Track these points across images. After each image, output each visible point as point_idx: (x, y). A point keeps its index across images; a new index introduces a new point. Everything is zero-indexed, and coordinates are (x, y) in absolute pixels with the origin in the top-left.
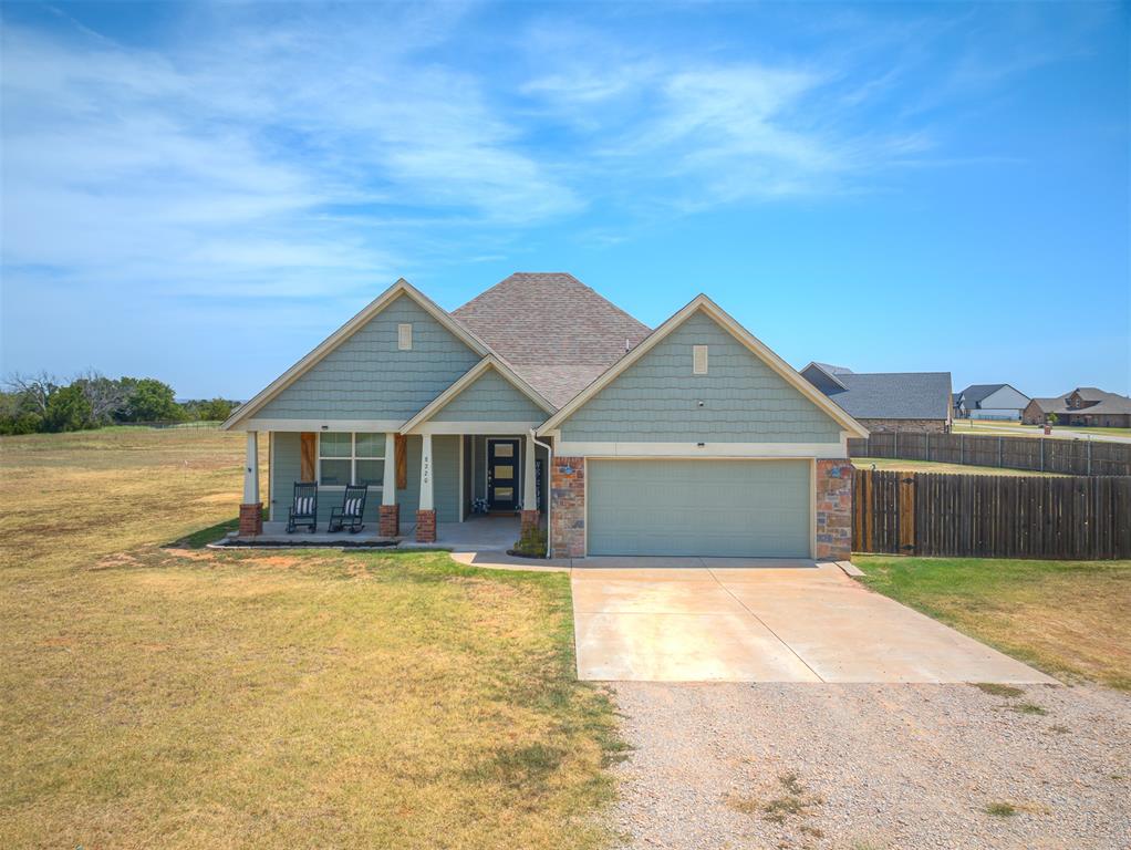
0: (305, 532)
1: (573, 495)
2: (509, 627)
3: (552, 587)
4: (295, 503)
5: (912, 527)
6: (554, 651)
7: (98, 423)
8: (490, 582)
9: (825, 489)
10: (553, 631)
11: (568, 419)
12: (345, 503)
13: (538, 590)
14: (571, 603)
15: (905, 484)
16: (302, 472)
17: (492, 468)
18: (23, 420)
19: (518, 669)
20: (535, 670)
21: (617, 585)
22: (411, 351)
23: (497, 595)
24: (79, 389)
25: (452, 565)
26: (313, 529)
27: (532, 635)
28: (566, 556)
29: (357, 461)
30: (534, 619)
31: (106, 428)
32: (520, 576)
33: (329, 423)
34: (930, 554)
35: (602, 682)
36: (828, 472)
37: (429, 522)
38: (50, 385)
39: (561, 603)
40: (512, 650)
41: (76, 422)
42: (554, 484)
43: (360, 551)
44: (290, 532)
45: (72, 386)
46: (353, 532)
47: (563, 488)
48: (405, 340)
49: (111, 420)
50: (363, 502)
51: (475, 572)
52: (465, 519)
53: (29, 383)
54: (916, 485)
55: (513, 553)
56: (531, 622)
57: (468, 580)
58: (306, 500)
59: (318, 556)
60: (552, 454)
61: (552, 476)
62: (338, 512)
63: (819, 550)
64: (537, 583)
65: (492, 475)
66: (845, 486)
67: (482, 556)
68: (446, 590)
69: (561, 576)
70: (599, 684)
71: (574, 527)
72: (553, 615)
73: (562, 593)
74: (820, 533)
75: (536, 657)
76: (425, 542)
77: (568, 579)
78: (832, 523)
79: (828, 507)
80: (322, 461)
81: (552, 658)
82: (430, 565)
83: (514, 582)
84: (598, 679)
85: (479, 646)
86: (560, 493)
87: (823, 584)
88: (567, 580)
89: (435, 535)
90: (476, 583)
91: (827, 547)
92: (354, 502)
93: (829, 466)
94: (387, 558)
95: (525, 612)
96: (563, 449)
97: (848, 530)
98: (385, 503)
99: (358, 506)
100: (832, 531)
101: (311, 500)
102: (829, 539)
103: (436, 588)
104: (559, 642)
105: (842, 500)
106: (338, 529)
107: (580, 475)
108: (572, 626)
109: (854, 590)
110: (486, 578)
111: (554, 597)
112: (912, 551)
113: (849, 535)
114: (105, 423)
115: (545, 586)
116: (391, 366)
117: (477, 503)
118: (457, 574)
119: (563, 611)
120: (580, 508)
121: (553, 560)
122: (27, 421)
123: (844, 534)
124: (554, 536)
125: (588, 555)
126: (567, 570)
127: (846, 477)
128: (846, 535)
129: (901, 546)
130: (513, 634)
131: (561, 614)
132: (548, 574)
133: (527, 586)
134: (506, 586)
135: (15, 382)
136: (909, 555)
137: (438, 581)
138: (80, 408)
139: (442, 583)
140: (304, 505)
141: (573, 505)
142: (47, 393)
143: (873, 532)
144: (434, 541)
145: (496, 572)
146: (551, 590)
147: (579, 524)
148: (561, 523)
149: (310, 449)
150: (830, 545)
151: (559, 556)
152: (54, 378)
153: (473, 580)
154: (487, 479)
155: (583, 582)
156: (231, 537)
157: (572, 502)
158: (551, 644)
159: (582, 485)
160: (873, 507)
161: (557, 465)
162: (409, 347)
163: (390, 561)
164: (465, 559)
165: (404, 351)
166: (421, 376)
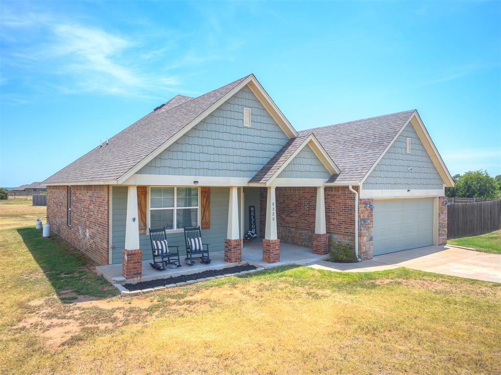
1: (369, 222)
9: (441, 211)
12: (188, 241)
22: (250, 128)
33: (198, 179)
36: (442, 203)
37: (277, 248)
47: (366, 218)
48: (247, 120)
61: (361, 210)
66: (445, 210)
71: (370, 241)
74: (440, 232)
76: (275, 262)
78: (443, 227)
79: (442, 220)
80: (152, 211)
86: (364, 221)
91: (441, 239)
96: (364, 194)
99: (201, 243)
100: (443, 231)
101: (166, 242)
105: (445, 216)
116: (239, 137)
121: (363, 262)
123: (446, 232)
149: (143, 202)
157: (369, 226)
159: (372, 216)
162: (249, 125)
165: (247, 127)
166: (256, 147)
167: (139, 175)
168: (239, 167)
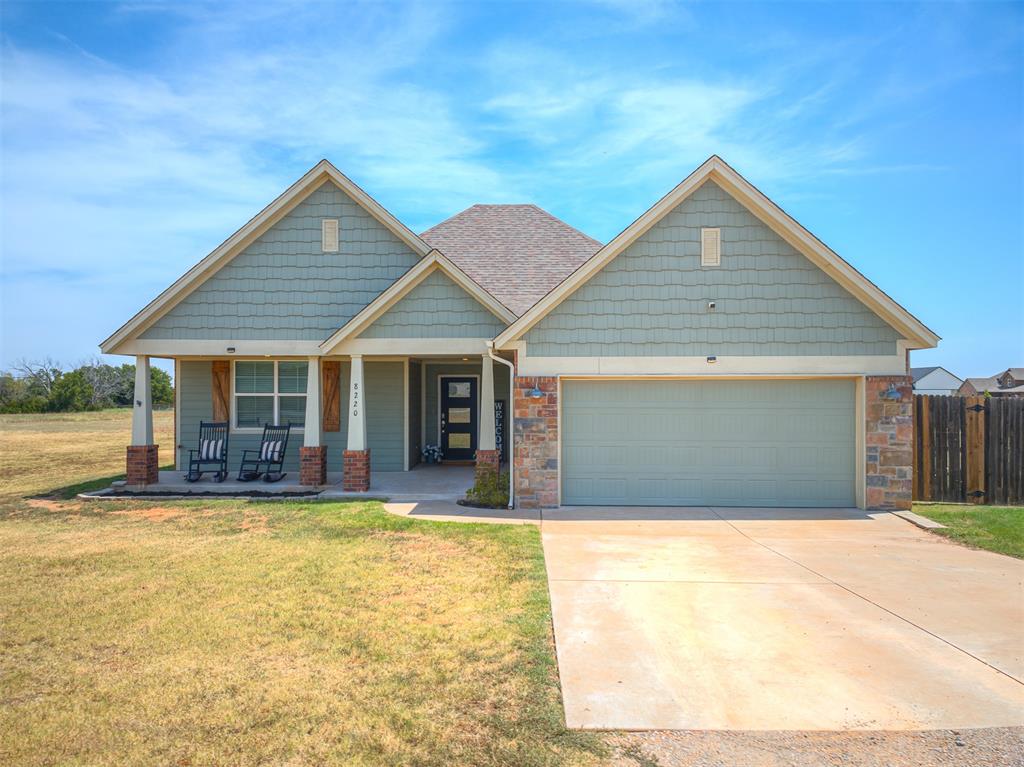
0: (210, 481)
1: (542, 426)
2: (441, 606)
3: (516, 543)
4: (200, 446)
5: (982, 468)
6: (517, 653)
7: (100, 405)
8: (427, 537)
9: (877, 415)
10: (515, 611)
11: (536, 327)
12: (263, 444)
13: (495, 548)
14: (543, 566)
15: (974, 412)
16: (214, 411)
17: (445, 411)
18: (30, 402)
19: (441, 697)
20: (476, 702)
21: (607, 541)
22: (338, 254)
23: (435, 554)
24: (81, 374)
25: (382, 517)
26: (221, 477)
27: (477, 620)
28: (534, 506)
29: (281, 398)
30: (485, 590)
31: (108, 410)
32: (471, 530)
33: (235, 344)
34: (1005, 502)
35: (619, 732)
36: (882, 394)
37: (360, 465)
38: (55, 371)
39: (527, 565)
40: (439, 650)
41: (79, 404)
42: (517, 411)
43: (267, 502)
44: (192, 481)
45: (75, 371)
46: (268, 480)
47: (530, 417)
48: (330, 241)
49: (112, 403)
50: (284, 446)
51: (410, 525)
52: (411, 468)
53: (36, 369)
54: (987, 413)
55: (465, 504)
56: (480, 596)
57: (399, 534)
58: (213, 443)
59: (213, 507)
60: (515, 374)
61: (516, 401)
62: (253, 457)
63: (870, 496)
64: (493, 538)
65: (446, 419)
66: (904, 412)
67: (424, 507)
68: (362, 547)
69: (527, 529)
70: (614, 740)
71: (545, 467)
72: (515, 586)
73: (529, 552)
74: (871, 473)
75: (481, 667)
76: (354, 490)
77: (538, 533)
78: (886, 461)
79: (882, 439)
80: (239, 398)
81: (512, 670)
82: (353, 517)
83: (462, 538)
84: (610, 726)
85: (380, 644)
86: (525, 423)
87: (894, 539)
88: (535, 536)
89: (368, 482)
90: (409, 539)
91: (880, 492)
92: (272, 444)
93: (884, 386)
94: (301, 509)
95: (471, 580)
96: (529, 366)
97: (909, 470)
98: (308, 443)
99: (277, 449)
100: (887, 471)
101: (220, 442)
102: (883, 481)
103: (350, 545)
104: (526, 634)
105: (901, 431)
106: (252, 477)
107: (552, 400)
108: (546, 603)
109: (939, 545)
110: (423, 532)
111: (516, 556)
112: (982, 498)
113: (910, 477)
114: (107, 406)
115: (505, 542)
116: (313, 272)
117: (428, 451)
118: (385, 528)
119: (531, 578)
120: (553, 443)
121: (516, 510)
122: (34, 403)
123: (903, 475)
124: (519, 480)
125: (562, 505)
126: (536, 522)
127: (905, 400)
128: (905, 476)
129: (968, 492)
130: (444, 618)
131: (528, 583)
132: (509, 527)
133: (478, 542)
134: (449, 543)
135: (22, 368)
136: (977, 504)
137: (356, 536)
138: (83, 392)
139: (361, 539)
140: (211, 448)
141: (543, 439)
142: (53, 379)
143: (932, 474)
144: (367, 489)
145: (438, 525)
146: (513, 547)
147: (550, 464)
148: (527, 462)
149: (223, 385)
150: (883, 489)
151: (524, 506)
152: (58, 364)
153: (406, 535)
154: (440, 423)
155: (558, 538)
156: (116, 486)
157: (542, 435)
158: (510, 638)
159: (554, 413)
160: (932, 442)
161: (522, 387)
162: (335, 249)
163: (303, 513)
164: (400, 510)
165: (330, 253)
166: (351, 285)
167: (141, 341)
168: (314, 322)
